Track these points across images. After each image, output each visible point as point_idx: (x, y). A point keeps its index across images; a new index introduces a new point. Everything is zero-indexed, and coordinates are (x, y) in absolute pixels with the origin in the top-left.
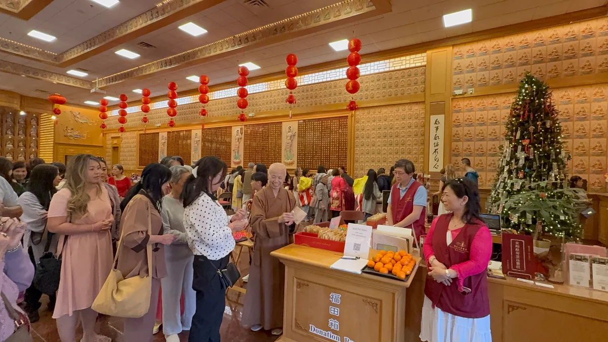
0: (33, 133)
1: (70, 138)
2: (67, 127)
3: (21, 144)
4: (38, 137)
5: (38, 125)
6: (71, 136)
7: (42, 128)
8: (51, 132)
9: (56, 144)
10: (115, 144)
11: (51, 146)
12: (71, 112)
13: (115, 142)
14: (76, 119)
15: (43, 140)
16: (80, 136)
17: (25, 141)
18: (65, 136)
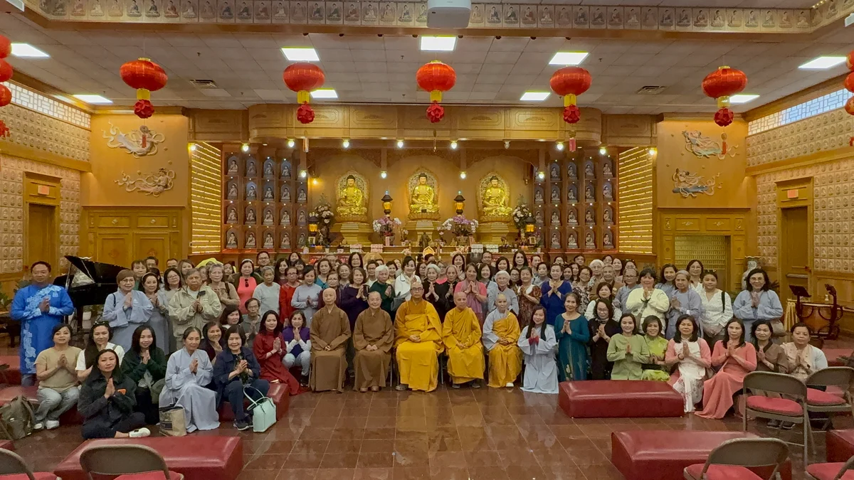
0: (607, 193)
1: (684, 194)
2: (677, 171)
3: (589, 217)
4: (614, 200)
5: (614, 175)
6: (686, 190)
7: (622, 181)
8: (645, 185)
9: (659, 211)
10: (795, 199)
11: (648, 217)
12: (684, 133)
13: (793, 192)
14: (695, 148)
15: (626, 204)
16: (702, 187)
17: (595, 210)
18: (674, 192)
